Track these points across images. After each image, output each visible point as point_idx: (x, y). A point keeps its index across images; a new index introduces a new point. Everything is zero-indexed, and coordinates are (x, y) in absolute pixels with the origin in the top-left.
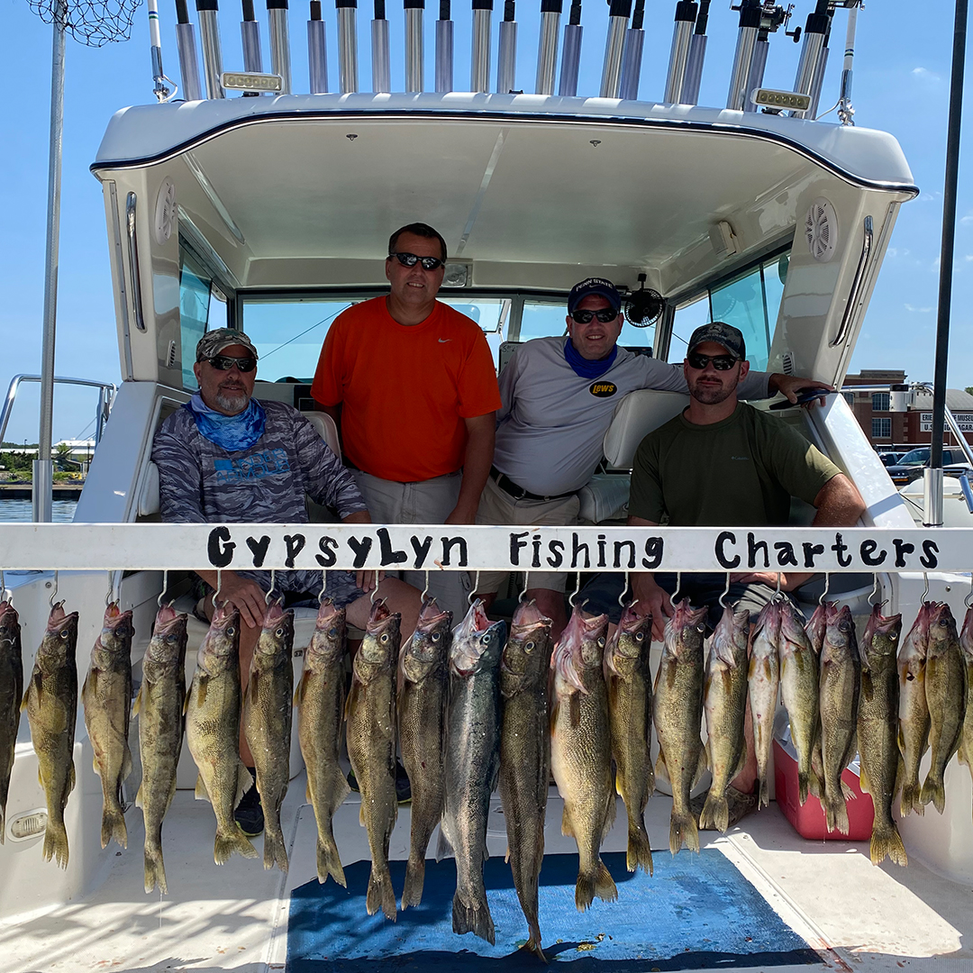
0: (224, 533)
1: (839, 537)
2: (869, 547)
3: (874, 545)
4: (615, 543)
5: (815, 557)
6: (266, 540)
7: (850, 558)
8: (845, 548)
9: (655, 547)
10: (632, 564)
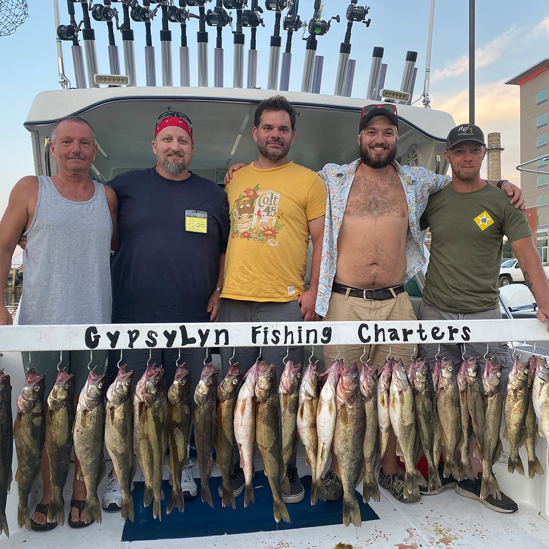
0: (94, 330)
1: (420, 326)
2: (436, 331)
3: (438, 329)
4: (307, 331)
5: (409, 336)
6: (117, 333)
7: (426, 336)
8: (424, 331)
9: (328, 332)
10: (315, 341)
